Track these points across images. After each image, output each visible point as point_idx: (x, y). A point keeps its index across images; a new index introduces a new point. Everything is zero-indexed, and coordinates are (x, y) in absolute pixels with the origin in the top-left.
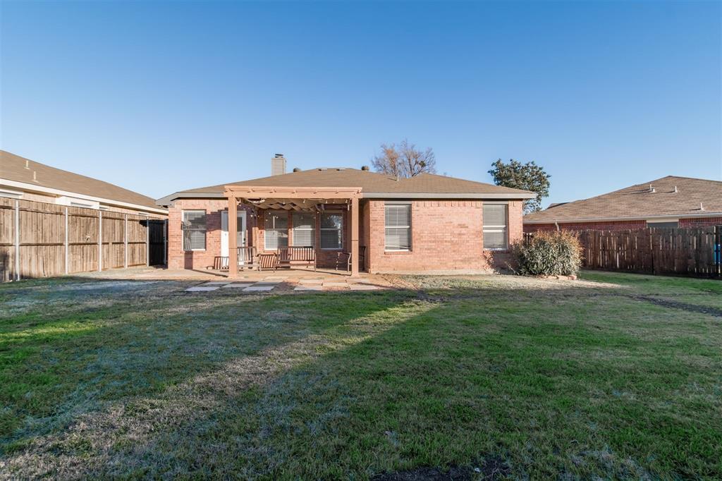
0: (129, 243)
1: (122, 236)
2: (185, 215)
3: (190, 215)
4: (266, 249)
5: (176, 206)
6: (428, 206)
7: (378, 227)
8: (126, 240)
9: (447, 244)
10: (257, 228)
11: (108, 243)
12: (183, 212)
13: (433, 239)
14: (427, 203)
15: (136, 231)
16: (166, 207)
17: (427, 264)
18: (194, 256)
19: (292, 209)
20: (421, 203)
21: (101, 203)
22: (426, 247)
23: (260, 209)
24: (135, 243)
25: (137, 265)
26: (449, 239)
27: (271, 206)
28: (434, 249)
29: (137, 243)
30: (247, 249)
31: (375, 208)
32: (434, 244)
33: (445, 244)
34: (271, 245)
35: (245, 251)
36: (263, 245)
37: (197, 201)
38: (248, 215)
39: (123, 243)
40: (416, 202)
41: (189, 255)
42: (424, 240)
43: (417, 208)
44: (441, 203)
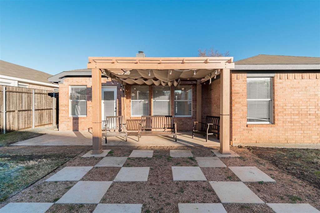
0: (36, 110)
1: (30, 104)
2: (72, 89)
3: (75, 89)
4: (132, 116)
5: (64, 83)
6: (291, 78)
7: (241, 100)
8: (33, 108)
9: (311, 117)
10: (125, 98)
11: (14, 111)
12: (70, 87)
13: (296, 112)
14: (291, 75)
15: (44, 101)
16: (57, 83)
17: (290, 137)
18: (80, 121)
19: (153, 84)
20: (284, 75)
21: (19, 82)
22: (289, 120)
23: (127, 84)
24: (43, 110)
25: (44, 125)
26: (313, 112)
27: (136, 82)
28: (298, 122)
29: (45, 109)
30: (118, 118)
31: (237, 81)
32: (297, 117)
33: (309, 117)
34: (137, 114)
35: (116, 120)
36: (130, 113)
37: (80, 78)
38: (118, 89)
39: (31, 110)
40: (278, 74)
41: (76, 120)
42: (287, 112)
43: (281, 81)
44: (306, 75)
